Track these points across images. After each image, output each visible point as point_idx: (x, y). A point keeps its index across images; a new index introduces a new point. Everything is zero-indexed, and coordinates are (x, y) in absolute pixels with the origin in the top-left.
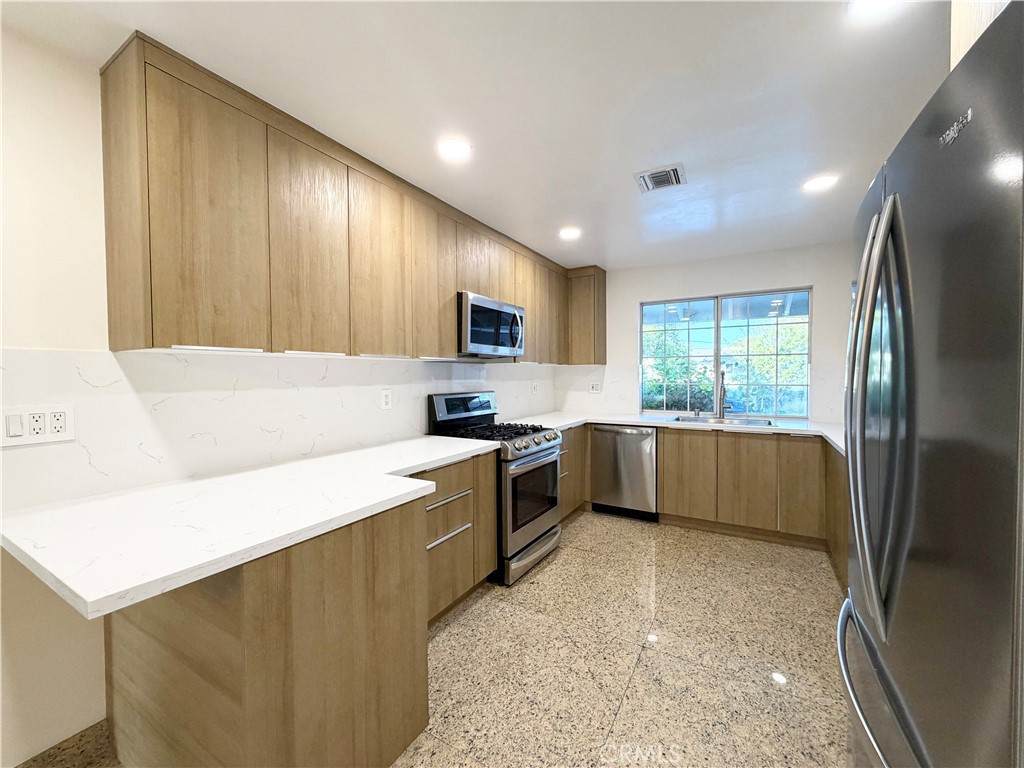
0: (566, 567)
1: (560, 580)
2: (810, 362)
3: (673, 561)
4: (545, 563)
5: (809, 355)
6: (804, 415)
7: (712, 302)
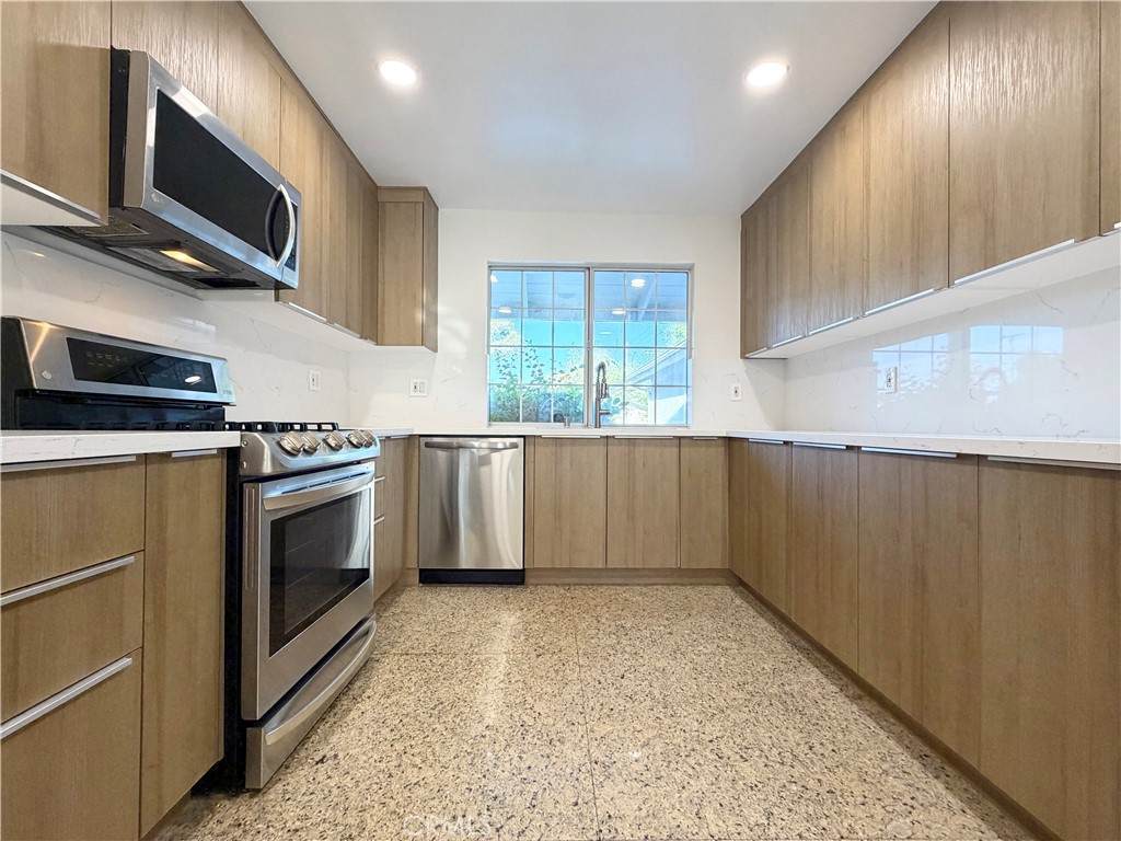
0: (394, 698)
1: (386, 731)
3: (570, 639)
4: (345, 702)
5: (689, 349)
7: (581, 275)
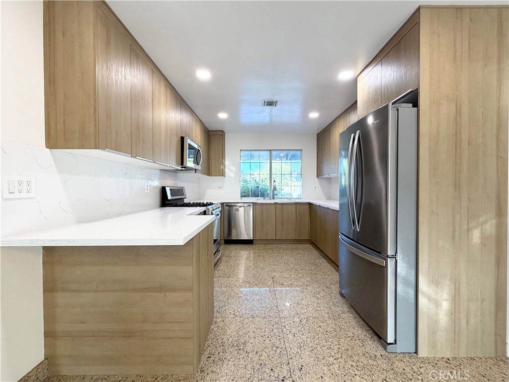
2: (301, 177)
5: (301, 174)
6: (300, 197)
7: (268, 152)
